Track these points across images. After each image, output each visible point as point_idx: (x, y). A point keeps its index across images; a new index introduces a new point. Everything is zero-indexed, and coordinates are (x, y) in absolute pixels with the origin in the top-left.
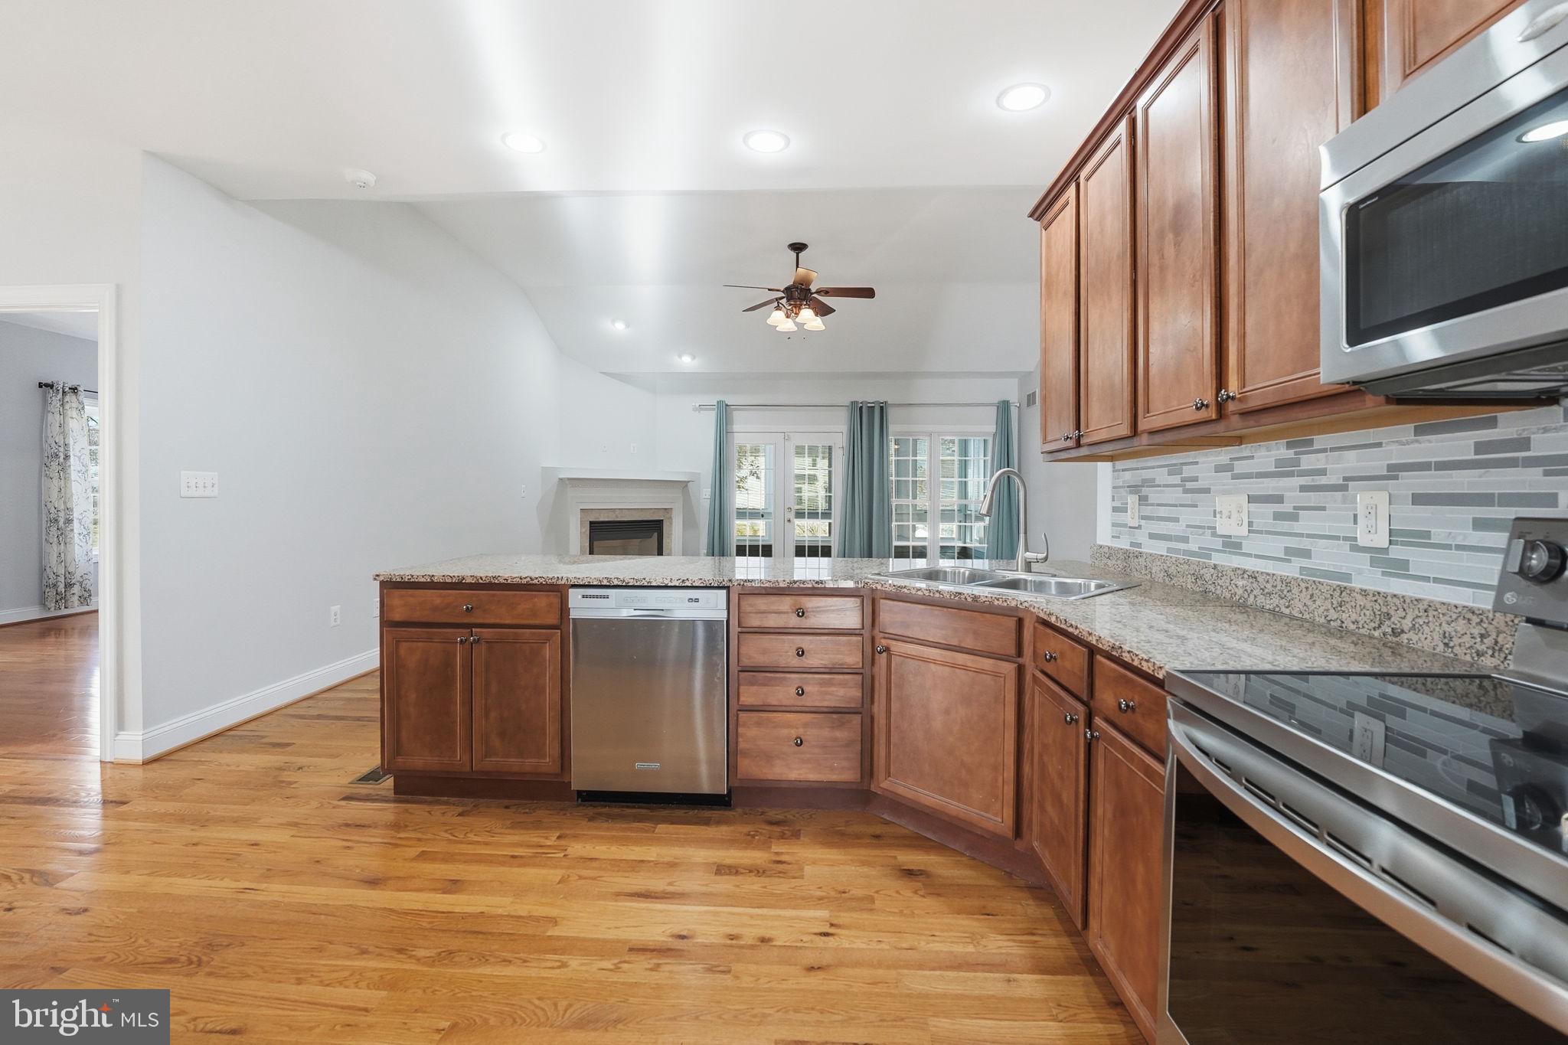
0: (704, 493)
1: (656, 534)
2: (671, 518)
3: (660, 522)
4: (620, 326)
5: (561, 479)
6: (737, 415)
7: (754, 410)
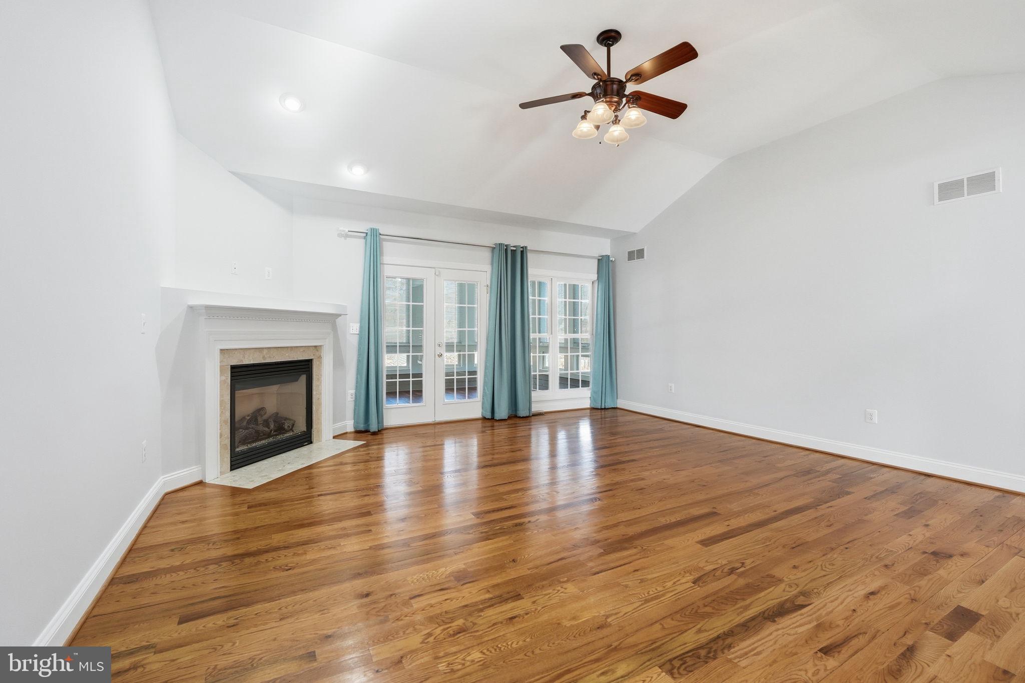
0: (352, 328)
1: (303, 378)
2: (320, 356)
3: (309, 362)
4: (292, 105)
5: (191, 307)
6: (388, 247)
7: (404, 242)
